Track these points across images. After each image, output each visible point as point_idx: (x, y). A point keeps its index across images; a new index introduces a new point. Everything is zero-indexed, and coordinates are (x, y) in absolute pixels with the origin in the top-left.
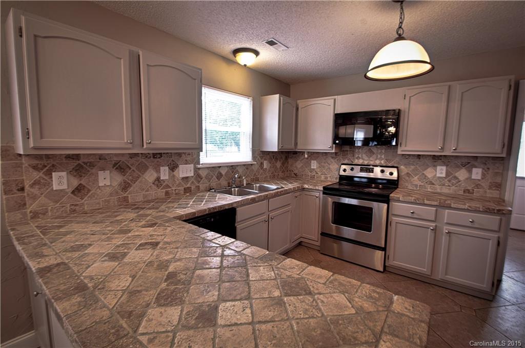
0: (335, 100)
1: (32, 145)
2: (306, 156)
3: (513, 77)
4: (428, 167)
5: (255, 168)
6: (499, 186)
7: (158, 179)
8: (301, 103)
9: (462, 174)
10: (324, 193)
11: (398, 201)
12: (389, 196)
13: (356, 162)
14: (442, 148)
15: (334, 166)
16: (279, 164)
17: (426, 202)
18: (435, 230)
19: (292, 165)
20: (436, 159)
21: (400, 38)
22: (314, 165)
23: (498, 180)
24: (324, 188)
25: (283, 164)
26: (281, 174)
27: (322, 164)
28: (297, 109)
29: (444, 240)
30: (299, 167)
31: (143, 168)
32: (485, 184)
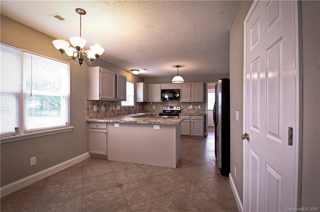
0: (161, 85)
1: (101, 98)
2: (151, 104)
3: (203, 82)
4: (188, 106)
5: (135, 108)
6: (204, 110)
7: (112, 110)
8: (149, 85)
9: (196, 107)
10: (159, 115)
11: (181, 115)
12: (178, 114)
13: (168, 105)
14: (190, 100)
15: (161, 107)
16: (141, 107)
17: (187, 114)
18: (190, 122)
19: (145, 108)
20: (190, 103)
21: (178, 75)
22: (154, 107)
23: (204, 108)
24: (159, 114)
25: (142, 107)
26: (142, 111)
27: (157, 107)
28: (148, 87)
29: (192, 124)
30: (148, 108)
31: (110, 106)
32: (201, 110)
